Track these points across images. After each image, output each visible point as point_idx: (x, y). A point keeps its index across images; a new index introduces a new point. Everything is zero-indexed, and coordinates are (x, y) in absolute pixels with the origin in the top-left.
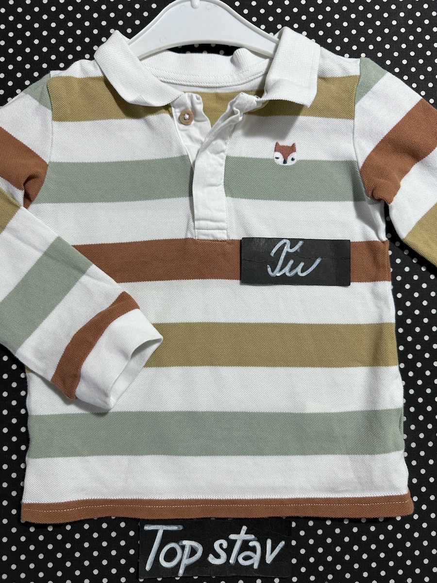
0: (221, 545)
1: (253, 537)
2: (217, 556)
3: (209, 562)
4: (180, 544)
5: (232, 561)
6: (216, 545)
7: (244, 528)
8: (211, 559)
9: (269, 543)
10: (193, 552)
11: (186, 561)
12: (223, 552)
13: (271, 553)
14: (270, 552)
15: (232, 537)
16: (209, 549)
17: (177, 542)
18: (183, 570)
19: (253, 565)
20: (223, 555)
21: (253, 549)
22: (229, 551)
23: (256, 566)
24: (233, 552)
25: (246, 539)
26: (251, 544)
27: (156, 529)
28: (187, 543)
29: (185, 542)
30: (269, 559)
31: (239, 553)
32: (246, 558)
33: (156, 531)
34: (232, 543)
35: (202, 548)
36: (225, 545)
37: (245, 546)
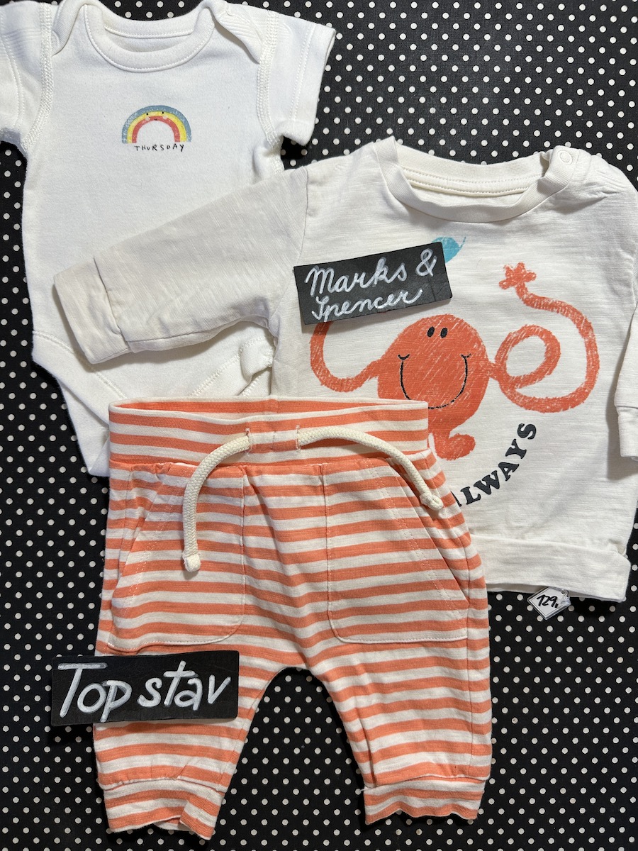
0: (154, 685)
1: (192, 673)
2: (149, 697)
3: (139, 705)
4: (104, 685)
5: (167, 702)
6: (148, 685)
7: (183, 664)
8: (142, 701)
9: (212, 679)
10: (120, 693)
11: (111, 705)
12: (156, 692)
13: (215, 692)
14: (213, 690)
15: (168, 674)
16: (139, 690)
17: (100, 682)
18: (107, 714)
19: (192, 706)
20: (157, 696)
21: (194, 688)
22: (163, 692)
23: (195, 708)
24: (169, 692)
25: (184, 676)
26: (190, 682)
27: (74, 668)
28: (112, 684)
29: (110, 683)
30: (212, 698)
31: (176, 693)
32: (184, 699)
33: (74, 671)
34: (167, 682)
35: (130, 688)
36: (159, 683)
37: (183, 685)
